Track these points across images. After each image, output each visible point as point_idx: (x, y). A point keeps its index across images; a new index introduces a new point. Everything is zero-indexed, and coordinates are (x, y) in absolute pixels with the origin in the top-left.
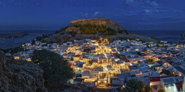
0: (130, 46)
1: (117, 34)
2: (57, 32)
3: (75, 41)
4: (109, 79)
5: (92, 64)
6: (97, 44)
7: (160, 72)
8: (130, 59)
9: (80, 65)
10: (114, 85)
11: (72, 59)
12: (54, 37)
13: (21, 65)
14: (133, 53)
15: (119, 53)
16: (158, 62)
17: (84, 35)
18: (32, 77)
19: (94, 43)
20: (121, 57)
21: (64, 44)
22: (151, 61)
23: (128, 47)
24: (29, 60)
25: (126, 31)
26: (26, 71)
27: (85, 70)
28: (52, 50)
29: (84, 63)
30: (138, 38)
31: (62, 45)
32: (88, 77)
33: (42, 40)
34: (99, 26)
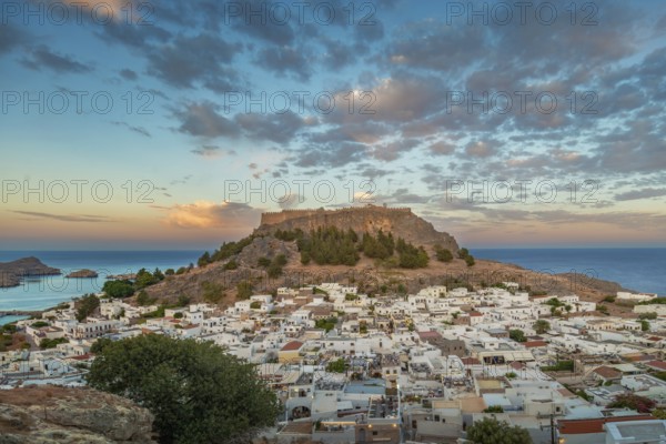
0: (481, 310)
1: (434, 263)
2: (205, 260)
3: (282, 291)
6: (361, 302)
12: (194, 278)
13: (35, 404)
19: (351, 297)
21: (237, 305)
23: (474, 313)
25: (464, 254)
28: (188, 333)
31: (230, 309)
34: (367, 236)
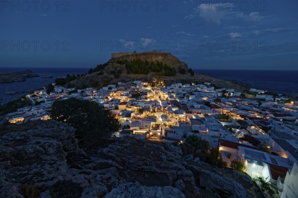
0: (195, 93)
1: (178, 74)
2: (91, 71)
3: (119, 83)
4: (163, 131)
5: (142, 113)
6: (149, 88)
7: (239, 136)
8: (193, 110)
9: (128, 115)
10: (169, 139)
11: (117, 108)
12: (88, 78)
13: (30, 129)
14: (198, 103)
15: (178, 100)
16: (239, 121)
17: (132, 76)
18: (55, 142)
19: (145, 86)
20: (181, 106)
21: (104, 88)
22: (226, 118)
23: (192, 94)
24: (47, 117)
25: (190, 71)
26: (43, 136)
27: (134, 120)
28: (86, 98)
29: (132, 112)
30: (209, 82)
31: (101, 90)
32: (138, 128)
33: (67, 84)
34: (152, 63)
